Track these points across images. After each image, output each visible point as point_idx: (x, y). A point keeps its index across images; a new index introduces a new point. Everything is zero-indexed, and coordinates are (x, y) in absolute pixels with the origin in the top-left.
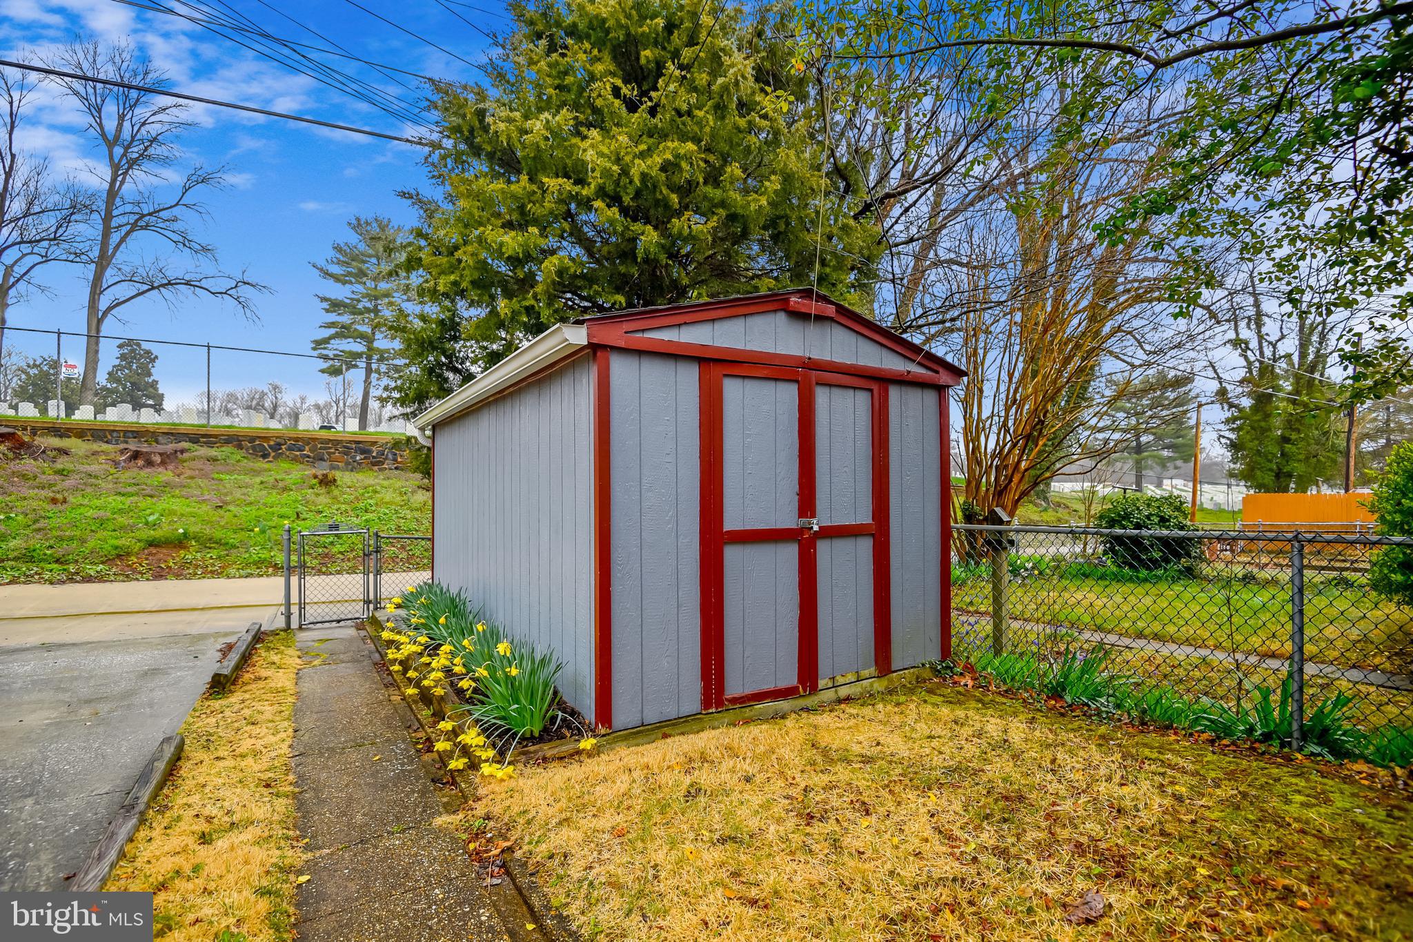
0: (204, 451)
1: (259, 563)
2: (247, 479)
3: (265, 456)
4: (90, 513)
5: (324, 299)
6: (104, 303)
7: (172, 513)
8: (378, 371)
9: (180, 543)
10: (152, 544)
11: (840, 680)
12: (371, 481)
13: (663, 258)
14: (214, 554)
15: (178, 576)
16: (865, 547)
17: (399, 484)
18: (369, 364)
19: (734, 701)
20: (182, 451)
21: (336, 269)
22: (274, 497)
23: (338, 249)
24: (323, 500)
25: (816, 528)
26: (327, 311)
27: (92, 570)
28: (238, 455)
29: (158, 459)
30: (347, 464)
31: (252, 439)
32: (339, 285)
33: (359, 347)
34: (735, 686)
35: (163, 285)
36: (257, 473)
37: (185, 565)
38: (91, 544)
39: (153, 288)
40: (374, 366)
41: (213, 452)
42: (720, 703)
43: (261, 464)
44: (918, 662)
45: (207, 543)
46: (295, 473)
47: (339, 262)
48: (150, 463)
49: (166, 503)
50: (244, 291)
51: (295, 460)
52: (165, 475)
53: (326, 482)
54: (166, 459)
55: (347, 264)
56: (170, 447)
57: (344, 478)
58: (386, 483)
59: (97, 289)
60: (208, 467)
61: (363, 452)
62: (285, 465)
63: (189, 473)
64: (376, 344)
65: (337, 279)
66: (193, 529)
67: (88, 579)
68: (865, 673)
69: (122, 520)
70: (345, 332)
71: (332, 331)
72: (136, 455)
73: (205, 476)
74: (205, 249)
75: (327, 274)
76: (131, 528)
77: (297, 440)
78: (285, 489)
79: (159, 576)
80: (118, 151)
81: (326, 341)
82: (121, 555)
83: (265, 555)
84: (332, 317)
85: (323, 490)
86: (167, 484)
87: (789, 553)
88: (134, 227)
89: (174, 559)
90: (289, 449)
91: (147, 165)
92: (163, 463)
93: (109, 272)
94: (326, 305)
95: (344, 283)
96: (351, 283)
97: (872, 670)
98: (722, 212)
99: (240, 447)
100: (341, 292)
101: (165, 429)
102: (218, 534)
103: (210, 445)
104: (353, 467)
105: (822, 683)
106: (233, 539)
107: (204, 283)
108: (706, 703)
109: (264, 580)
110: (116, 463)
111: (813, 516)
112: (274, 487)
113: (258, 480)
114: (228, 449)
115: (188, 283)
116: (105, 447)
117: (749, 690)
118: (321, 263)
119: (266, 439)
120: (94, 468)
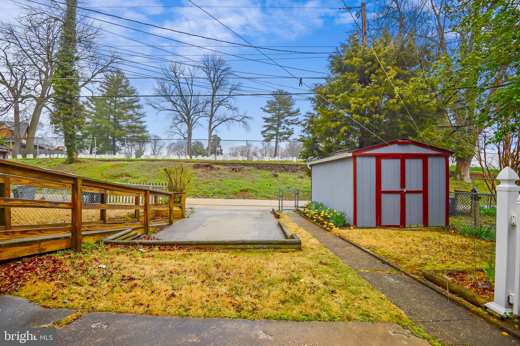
0: (246, 168)
1: (264, 196)
2: (257, 175)
3: (260, 169)
4: (228, 183)
5: (264, 118)
6: (212, 127)
7: (244, 184)
8: (280, 139)
9: (246, 191)
10: (241, 191)
11: (412, 226)
12: (287, 176)
13: (371, 124)
14: (254, 194)
15: (248, 199)
16: (420, 196)
17: (293, 176)
18: (277, 137)
19: (384, 226)
20: (242, 168)
21: (267, 109)
22: (264, 180)
23: (268, 102)
24: (276, 181)
25: (405, 191)
26: (265, 122)
27: (231, 196)
28: (254, 169)
29: (238, 170)
30: (279, 170)
31: (257, 164)
32: (269, 114)
33: (274, 132)
34: (384, 223)
35: (225, 120)
36: (259, 173)
37: (249, 196)
38: (230, 190)
39: (223, 121)
40: (278, 138)
41: (249, 168)
42: (380, 226)
43: (259, 171)
44: (438, 225)
45: (253, 191)
46: (268, 173)
47: (269, 106)
48: (236, 171)
49: (242, 181)
50: (246, 120)
51: (267, 170)
52: (240, 174)
53: (276, 176)
54: (240, 170)
55: (271, 107)
56: (240, 167)
57: (280, 175)
58: (290, 176)
59: (211, 123)
60: (249, 172)
61: (283, 167)
62: (265, 171)
63: (245, 174)
64: (279, 131)
65: (268, 111)
66: (250, 188)
67: (231, 198)
68: (420, 226)
69: (234, 185)
70: (270, 128)
71: (267, 128)
72: (233, 169)
73: (248, 174)
74: (235, 109)
75: (265, 110)
76: (236, 187)
77: (267, 164)
78: (266, 178)
79: (244, 198)
80: (214, 84)
81: (265, 131)
82: (235, 193)
83: (265, 194)
84: (266, 124)
85: (275, 178)
86: (241, 176)
87: (398, 197)
88: (219, 105)
89: (246, 194)
90: (265, 167)
91: (221, 87)
92: (239, 171)
93: (214, 118)
94: (265, 120)
95: (270, 112)
96: (272, 112)
97: (422, 225)
98: (387, 111)
99: (254, 166)
100: (269, 116)
101: (238, 162)
102: (254, 189)
103: (248, 166)
104: (281, 171)
105: (406, 226)
106: (258, 190)
107: (235, 118)
108: (377, 225)
109: (266, 200)
110: (230, 171)
111: (405, 188)
112: (264, 177)
113: (260, 175)
114: (252, 167)
115: (231, 119)
116: (226, 167)
117: (387, 224)
118: (264, 107)
119: (260, 164)
120: (226, 173)
